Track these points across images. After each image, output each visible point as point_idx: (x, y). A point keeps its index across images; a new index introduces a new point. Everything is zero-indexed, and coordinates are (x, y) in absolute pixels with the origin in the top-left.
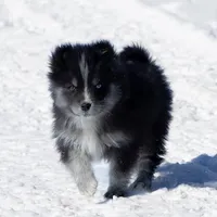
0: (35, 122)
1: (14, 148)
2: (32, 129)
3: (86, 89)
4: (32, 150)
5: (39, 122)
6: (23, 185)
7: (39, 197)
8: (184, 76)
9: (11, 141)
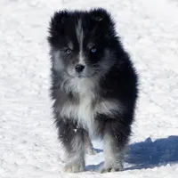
0: (36, 87)
1: (17, 109)
2: (33, 92)
3: (81, 52)
4: (33, 112)
5: (40, 86)
6: (25, 142)
7: (39, 154)
8: (172, 49)
9: (14, 102)
